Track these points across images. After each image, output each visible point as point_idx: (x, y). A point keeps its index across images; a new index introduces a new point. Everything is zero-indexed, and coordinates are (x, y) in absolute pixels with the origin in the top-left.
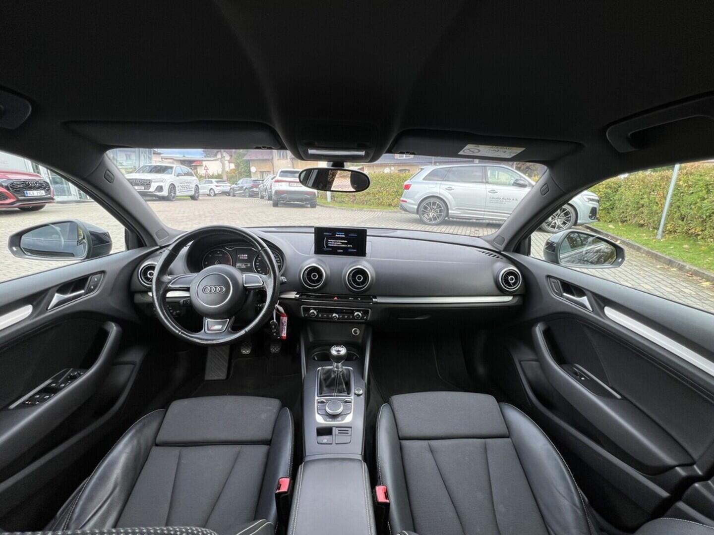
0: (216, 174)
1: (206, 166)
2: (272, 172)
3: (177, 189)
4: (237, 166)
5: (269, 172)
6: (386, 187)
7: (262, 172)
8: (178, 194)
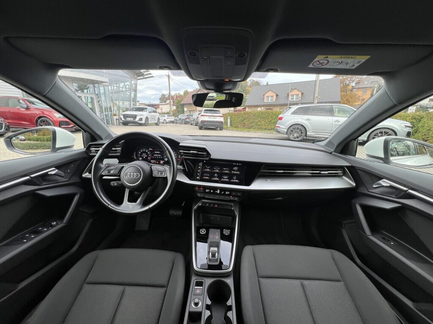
1: (161, 108)
2: (195, 111)
3: (149, 119)
4: (177, 108)
7: (190, 111)
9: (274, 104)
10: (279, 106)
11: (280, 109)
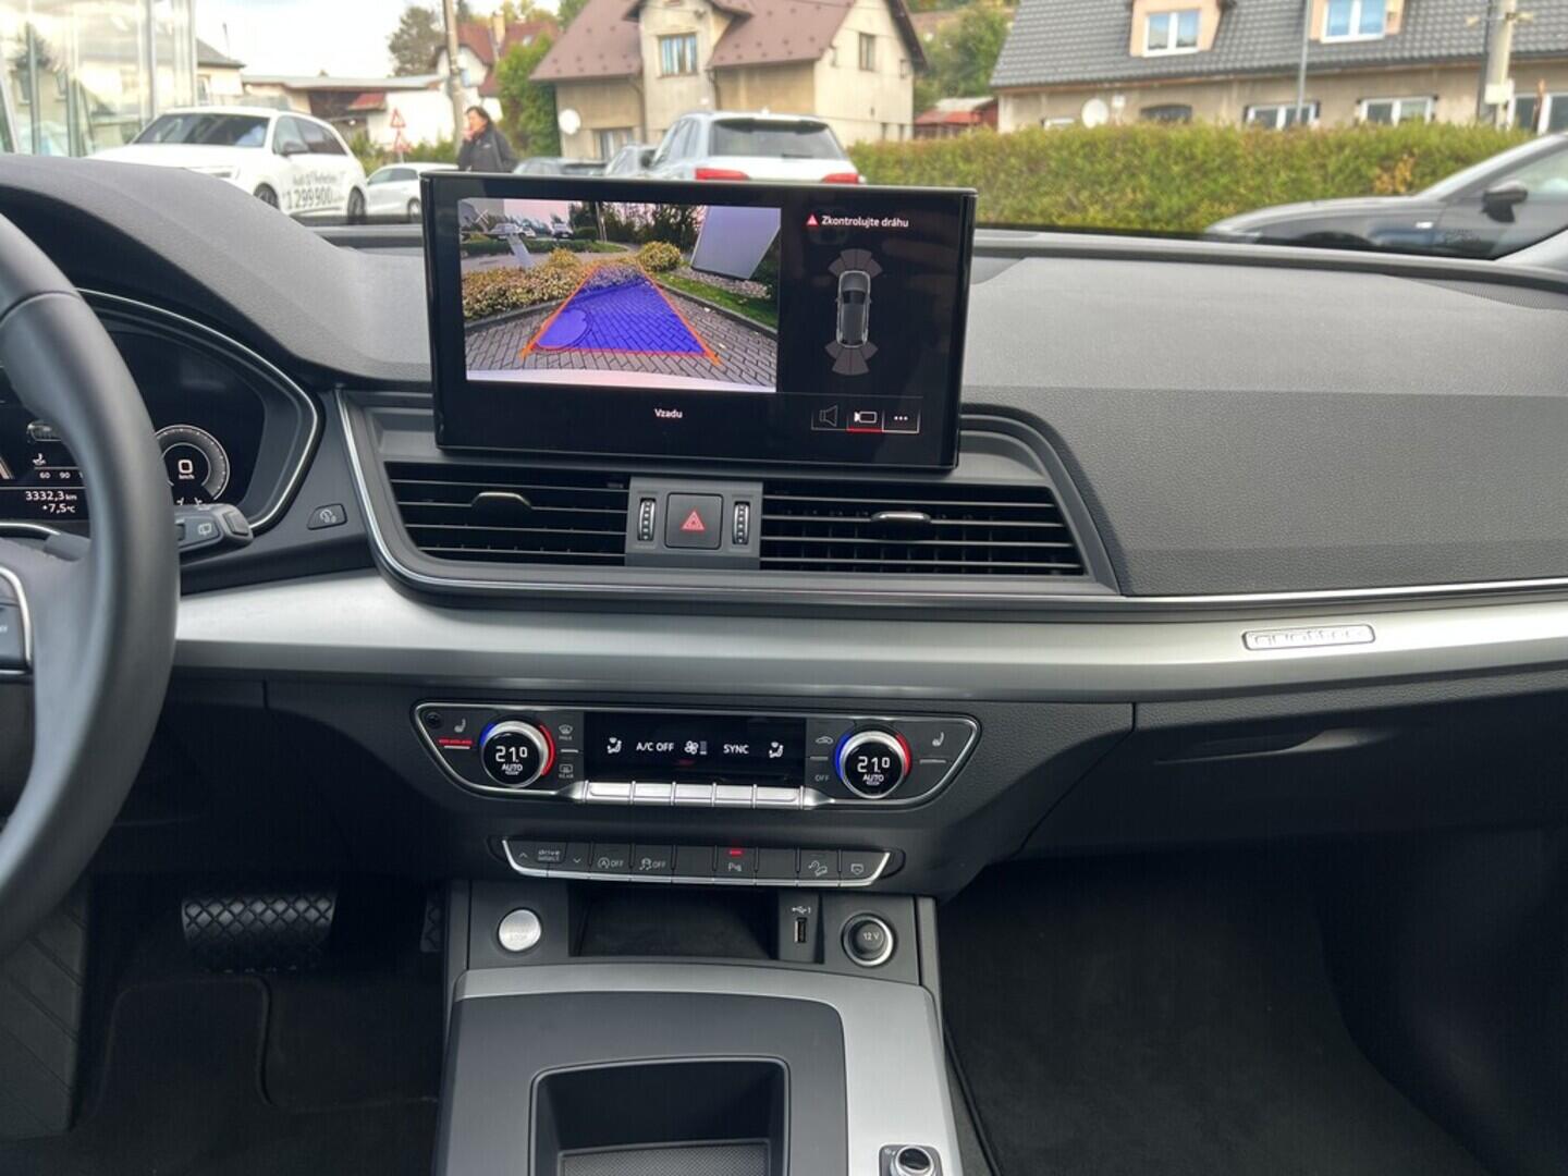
0: (433, 143)
1: (396, 113)
2: (637, 132)
4: (512, 107)
5: (628, 130)
6: (1102, 186)
7: (602, 134)
9: (1200, 74)
10: (1242, 82)
11: (1246, 110)
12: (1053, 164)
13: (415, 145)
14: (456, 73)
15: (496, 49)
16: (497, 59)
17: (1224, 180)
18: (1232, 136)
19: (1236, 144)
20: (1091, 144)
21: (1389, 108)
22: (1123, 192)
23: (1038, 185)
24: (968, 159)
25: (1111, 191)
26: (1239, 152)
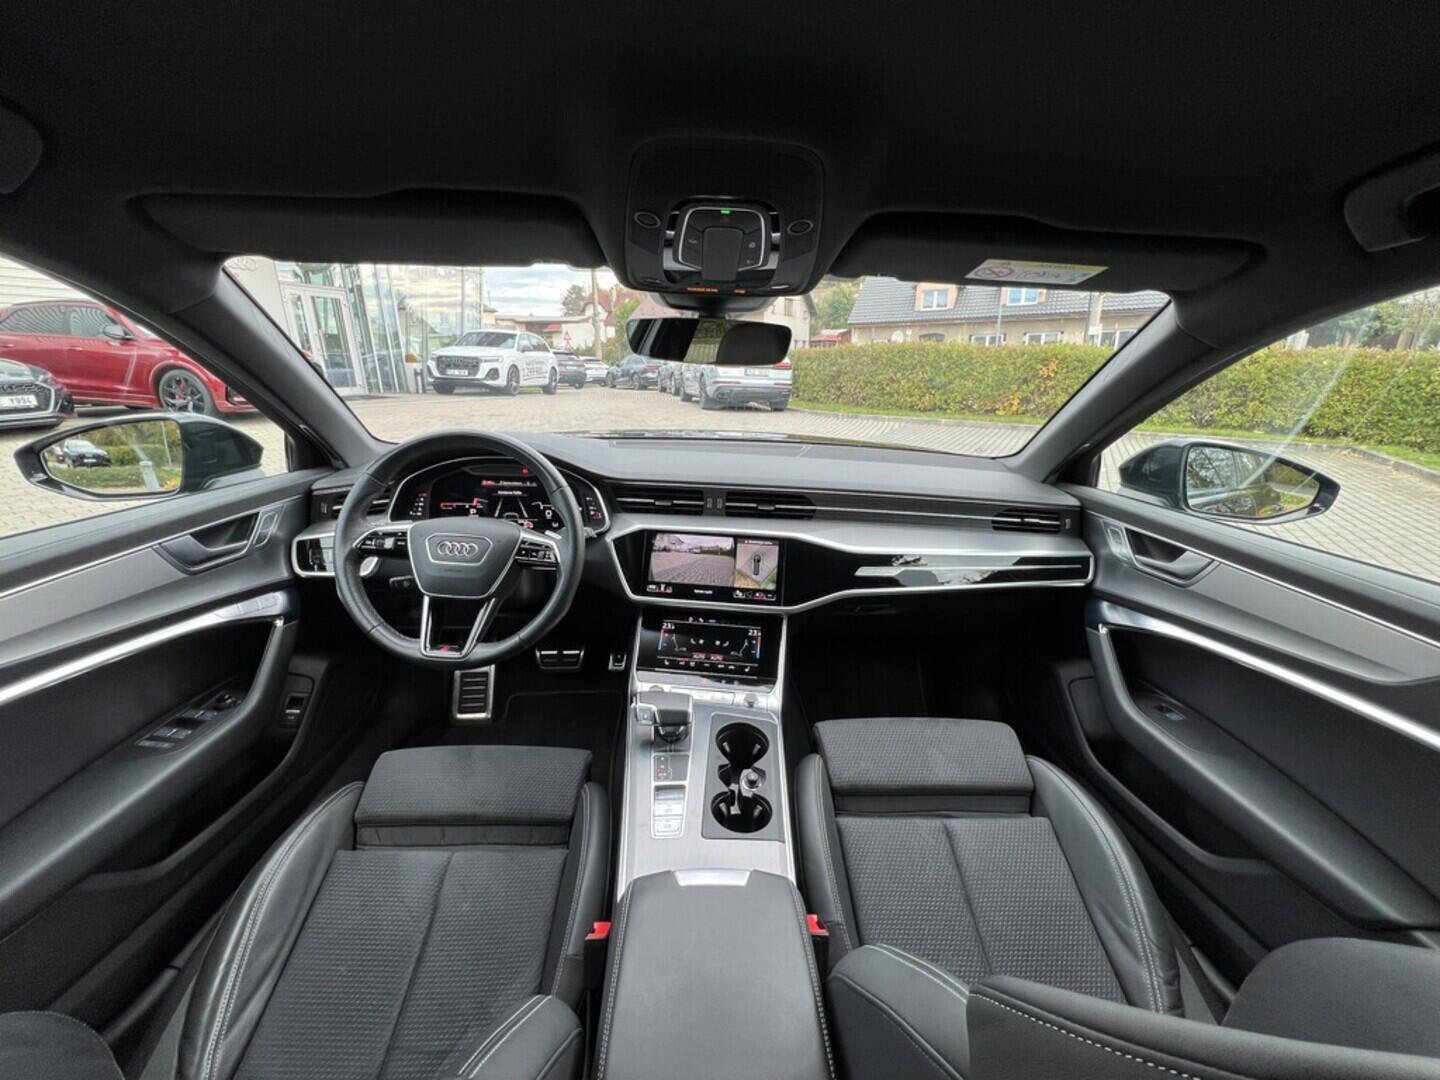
0: (583, 346)
1: (567, 333)
3: (521, 373)
8: (523, 383)
9: (948, 319)
10: (969, 324)
11: (971, 336)
12: (884, 360)
13: (575, 348)
14: (596, 314)
15: (612, 305)
16: (613, 310)
17: (965, 370)
18: (970, 348)
19: (972, 352)
20: (902, 351)
21: (1040, 336)
22: (918, 375)
23: (876, 370)
24: (842, 358)
25: (911, 374)
26: (974, 356)
